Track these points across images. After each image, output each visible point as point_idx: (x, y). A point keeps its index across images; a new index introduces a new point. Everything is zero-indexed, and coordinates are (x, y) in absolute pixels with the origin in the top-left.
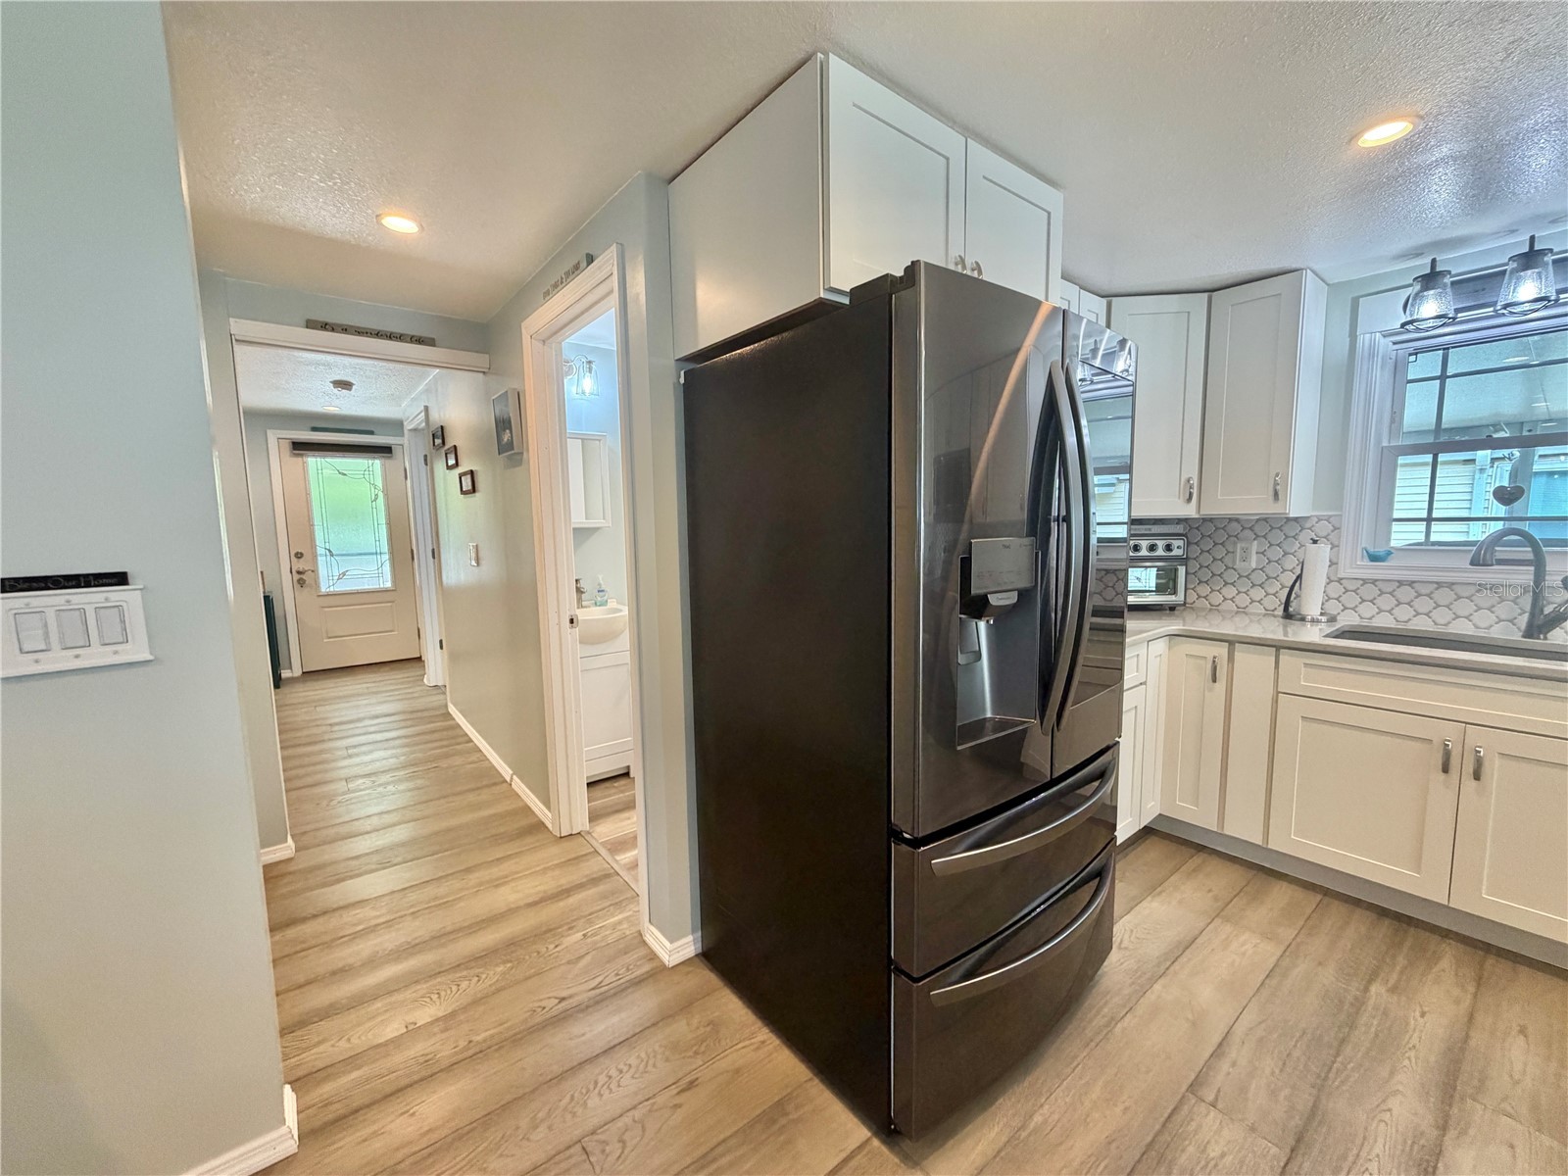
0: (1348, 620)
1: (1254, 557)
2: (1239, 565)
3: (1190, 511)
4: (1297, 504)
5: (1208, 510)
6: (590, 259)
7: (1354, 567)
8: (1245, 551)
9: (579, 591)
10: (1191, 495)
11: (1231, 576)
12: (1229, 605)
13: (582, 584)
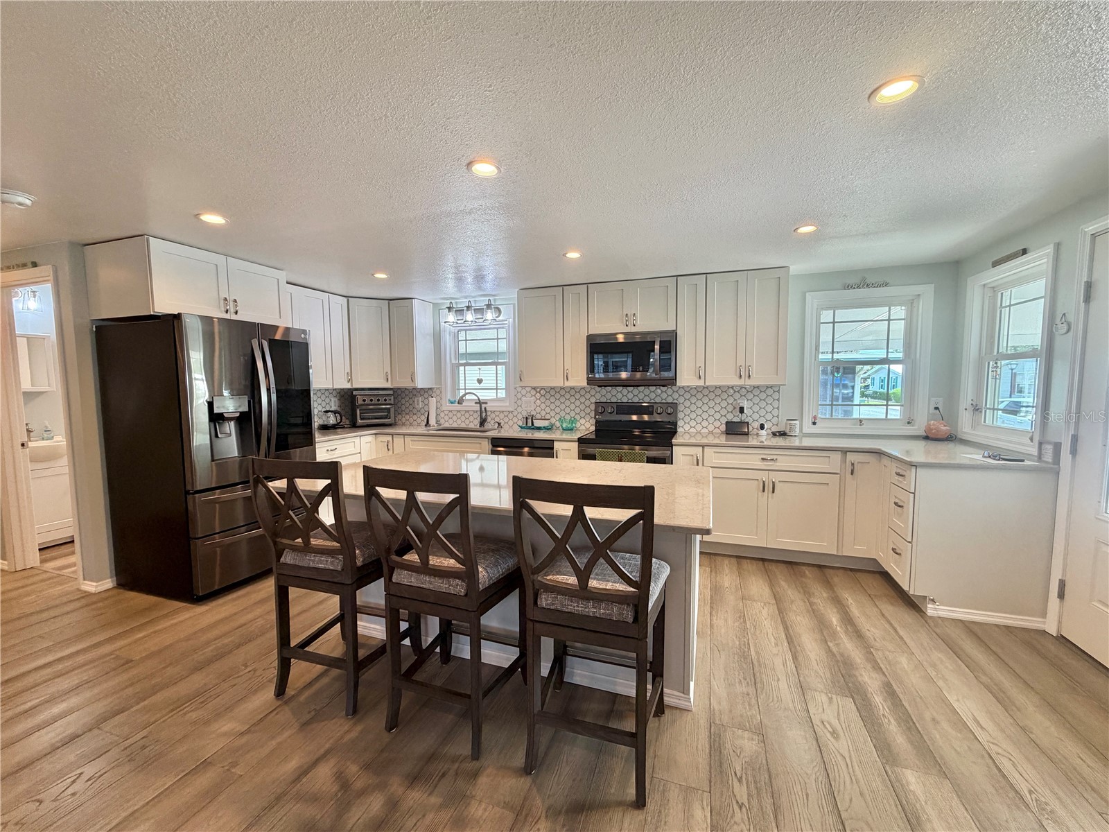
0: (447, 425)
1: (421, 403)
2: (417, 406)
3: (388, 385)
4: (421, 383)
5: (396, 385)
6: (35, 265)
7: (447, 406)
8: (418, 401)
9: (29, 431)
10: (387, 379)
11: (415, 411)
12: (415, 423)
13: (30, 427)
